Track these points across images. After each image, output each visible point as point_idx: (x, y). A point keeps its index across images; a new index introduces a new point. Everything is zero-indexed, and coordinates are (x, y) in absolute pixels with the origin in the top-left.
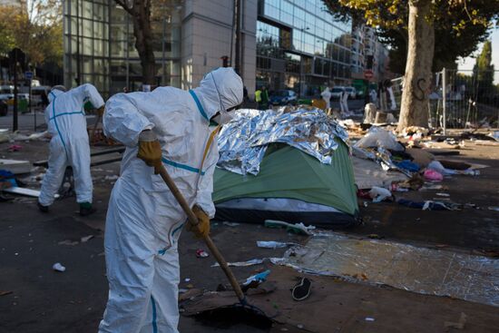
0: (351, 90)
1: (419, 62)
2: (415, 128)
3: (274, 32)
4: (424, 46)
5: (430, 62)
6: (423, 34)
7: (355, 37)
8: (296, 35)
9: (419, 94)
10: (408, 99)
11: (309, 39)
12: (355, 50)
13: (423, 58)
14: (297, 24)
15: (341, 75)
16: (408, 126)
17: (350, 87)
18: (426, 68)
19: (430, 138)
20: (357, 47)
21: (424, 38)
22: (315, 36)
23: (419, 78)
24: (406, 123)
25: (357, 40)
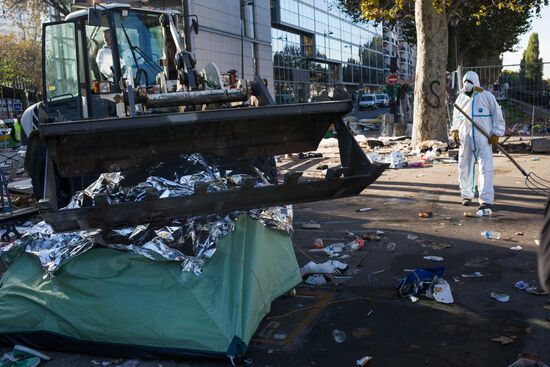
0: (383, 97)
1: (430, 61)
2: (430, 143)
3: (295, 40)
4: (434, 40)
5: (444, 59)
6: (433, 25)
7: (388, 39)
8: (319, 41)
9: (433, 100)
10: (420, 107)
11: (335, 44)
12: (388, 52)
13: (435, 56)
14: (320, 29)
15: (374, 81)
16: (422, 140)
17: (383, 94)
18: (439, 67)
19: (447, 155)
20: (390, 50)
21: (434, 31)
22: (340, 40)
23: (431, 80)
24: (420, 137)
25: (390, 43)
